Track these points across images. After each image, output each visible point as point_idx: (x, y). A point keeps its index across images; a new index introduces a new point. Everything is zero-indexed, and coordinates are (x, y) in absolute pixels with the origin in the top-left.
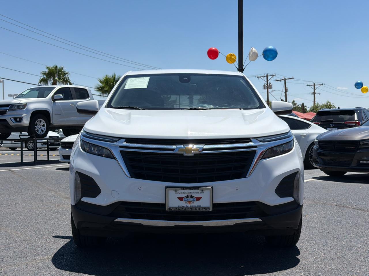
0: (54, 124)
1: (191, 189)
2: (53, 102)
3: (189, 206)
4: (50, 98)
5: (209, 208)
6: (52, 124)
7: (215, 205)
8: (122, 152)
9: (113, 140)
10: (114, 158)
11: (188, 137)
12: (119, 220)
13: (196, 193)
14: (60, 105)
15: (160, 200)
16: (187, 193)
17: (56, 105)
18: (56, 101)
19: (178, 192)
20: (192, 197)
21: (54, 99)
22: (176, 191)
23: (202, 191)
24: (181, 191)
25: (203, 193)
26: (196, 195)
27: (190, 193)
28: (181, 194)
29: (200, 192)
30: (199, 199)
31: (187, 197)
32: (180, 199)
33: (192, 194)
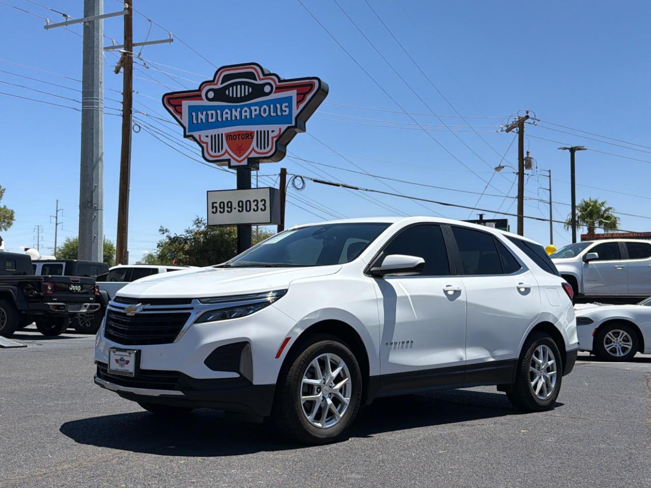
0: (585, 295)
1: (123, 351)
2: (584, 263)
3: (121, 369)
4: (580, 259)
5: (132, 373)
6: (581, 294)
14: (595, 267)
16: (121, 355)
17: (589, 267)
18: (590, 263)
20: (123, 360)
21: (586, 259)
22: (114, 352)
23: (130, 354)
24: (117, 353)
25: (130, 356)
26: (126, 358)
27: (123, 355)
28: (117, 356)
29: (128, 355)
30: (127, 362)
31: (120, 360)
32: (117, 361)
33: (124, 357)
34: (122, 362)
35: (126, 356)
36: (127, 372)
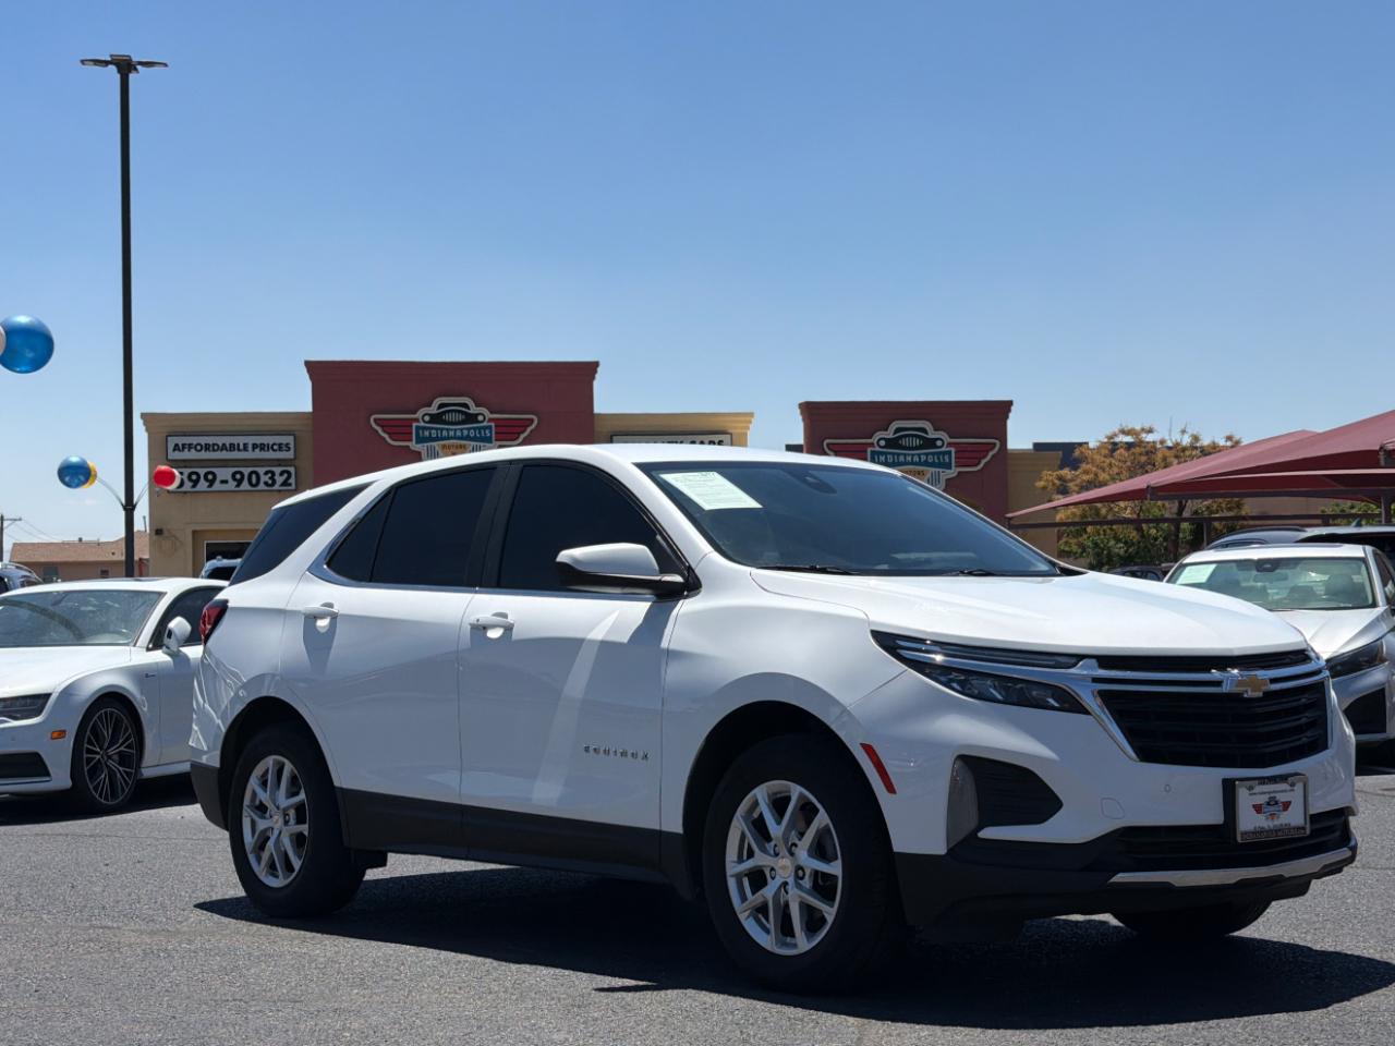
1: (1276, 782)
3: (1271, 826)
5: (1304, 828)
7: (1315, 818)
8: (1102, 694)
9: (1057, 662)
10: (1085, 711)
11: (1231, 650)
12: (1121, 877)
13: (1282, 792)
15: (1213, 815)
16: (1269, 793)
19: (1254, 791)
20: (1277, 803)
22: (1251, 788)
23: (1293, 785)
24: (1259, 788)
25: (1293, 790)
26: (1282, 798)
27: (1275, 792)
28: (1258, 797)
29: (1288, 788)
30: (1286, 805)
31: (1268, 804)
32: (1258, 809)
33: (1277, 795)
34: (1272, 808)
35: (1285, 791)
36: (1289, 828)
